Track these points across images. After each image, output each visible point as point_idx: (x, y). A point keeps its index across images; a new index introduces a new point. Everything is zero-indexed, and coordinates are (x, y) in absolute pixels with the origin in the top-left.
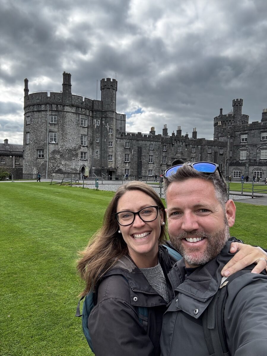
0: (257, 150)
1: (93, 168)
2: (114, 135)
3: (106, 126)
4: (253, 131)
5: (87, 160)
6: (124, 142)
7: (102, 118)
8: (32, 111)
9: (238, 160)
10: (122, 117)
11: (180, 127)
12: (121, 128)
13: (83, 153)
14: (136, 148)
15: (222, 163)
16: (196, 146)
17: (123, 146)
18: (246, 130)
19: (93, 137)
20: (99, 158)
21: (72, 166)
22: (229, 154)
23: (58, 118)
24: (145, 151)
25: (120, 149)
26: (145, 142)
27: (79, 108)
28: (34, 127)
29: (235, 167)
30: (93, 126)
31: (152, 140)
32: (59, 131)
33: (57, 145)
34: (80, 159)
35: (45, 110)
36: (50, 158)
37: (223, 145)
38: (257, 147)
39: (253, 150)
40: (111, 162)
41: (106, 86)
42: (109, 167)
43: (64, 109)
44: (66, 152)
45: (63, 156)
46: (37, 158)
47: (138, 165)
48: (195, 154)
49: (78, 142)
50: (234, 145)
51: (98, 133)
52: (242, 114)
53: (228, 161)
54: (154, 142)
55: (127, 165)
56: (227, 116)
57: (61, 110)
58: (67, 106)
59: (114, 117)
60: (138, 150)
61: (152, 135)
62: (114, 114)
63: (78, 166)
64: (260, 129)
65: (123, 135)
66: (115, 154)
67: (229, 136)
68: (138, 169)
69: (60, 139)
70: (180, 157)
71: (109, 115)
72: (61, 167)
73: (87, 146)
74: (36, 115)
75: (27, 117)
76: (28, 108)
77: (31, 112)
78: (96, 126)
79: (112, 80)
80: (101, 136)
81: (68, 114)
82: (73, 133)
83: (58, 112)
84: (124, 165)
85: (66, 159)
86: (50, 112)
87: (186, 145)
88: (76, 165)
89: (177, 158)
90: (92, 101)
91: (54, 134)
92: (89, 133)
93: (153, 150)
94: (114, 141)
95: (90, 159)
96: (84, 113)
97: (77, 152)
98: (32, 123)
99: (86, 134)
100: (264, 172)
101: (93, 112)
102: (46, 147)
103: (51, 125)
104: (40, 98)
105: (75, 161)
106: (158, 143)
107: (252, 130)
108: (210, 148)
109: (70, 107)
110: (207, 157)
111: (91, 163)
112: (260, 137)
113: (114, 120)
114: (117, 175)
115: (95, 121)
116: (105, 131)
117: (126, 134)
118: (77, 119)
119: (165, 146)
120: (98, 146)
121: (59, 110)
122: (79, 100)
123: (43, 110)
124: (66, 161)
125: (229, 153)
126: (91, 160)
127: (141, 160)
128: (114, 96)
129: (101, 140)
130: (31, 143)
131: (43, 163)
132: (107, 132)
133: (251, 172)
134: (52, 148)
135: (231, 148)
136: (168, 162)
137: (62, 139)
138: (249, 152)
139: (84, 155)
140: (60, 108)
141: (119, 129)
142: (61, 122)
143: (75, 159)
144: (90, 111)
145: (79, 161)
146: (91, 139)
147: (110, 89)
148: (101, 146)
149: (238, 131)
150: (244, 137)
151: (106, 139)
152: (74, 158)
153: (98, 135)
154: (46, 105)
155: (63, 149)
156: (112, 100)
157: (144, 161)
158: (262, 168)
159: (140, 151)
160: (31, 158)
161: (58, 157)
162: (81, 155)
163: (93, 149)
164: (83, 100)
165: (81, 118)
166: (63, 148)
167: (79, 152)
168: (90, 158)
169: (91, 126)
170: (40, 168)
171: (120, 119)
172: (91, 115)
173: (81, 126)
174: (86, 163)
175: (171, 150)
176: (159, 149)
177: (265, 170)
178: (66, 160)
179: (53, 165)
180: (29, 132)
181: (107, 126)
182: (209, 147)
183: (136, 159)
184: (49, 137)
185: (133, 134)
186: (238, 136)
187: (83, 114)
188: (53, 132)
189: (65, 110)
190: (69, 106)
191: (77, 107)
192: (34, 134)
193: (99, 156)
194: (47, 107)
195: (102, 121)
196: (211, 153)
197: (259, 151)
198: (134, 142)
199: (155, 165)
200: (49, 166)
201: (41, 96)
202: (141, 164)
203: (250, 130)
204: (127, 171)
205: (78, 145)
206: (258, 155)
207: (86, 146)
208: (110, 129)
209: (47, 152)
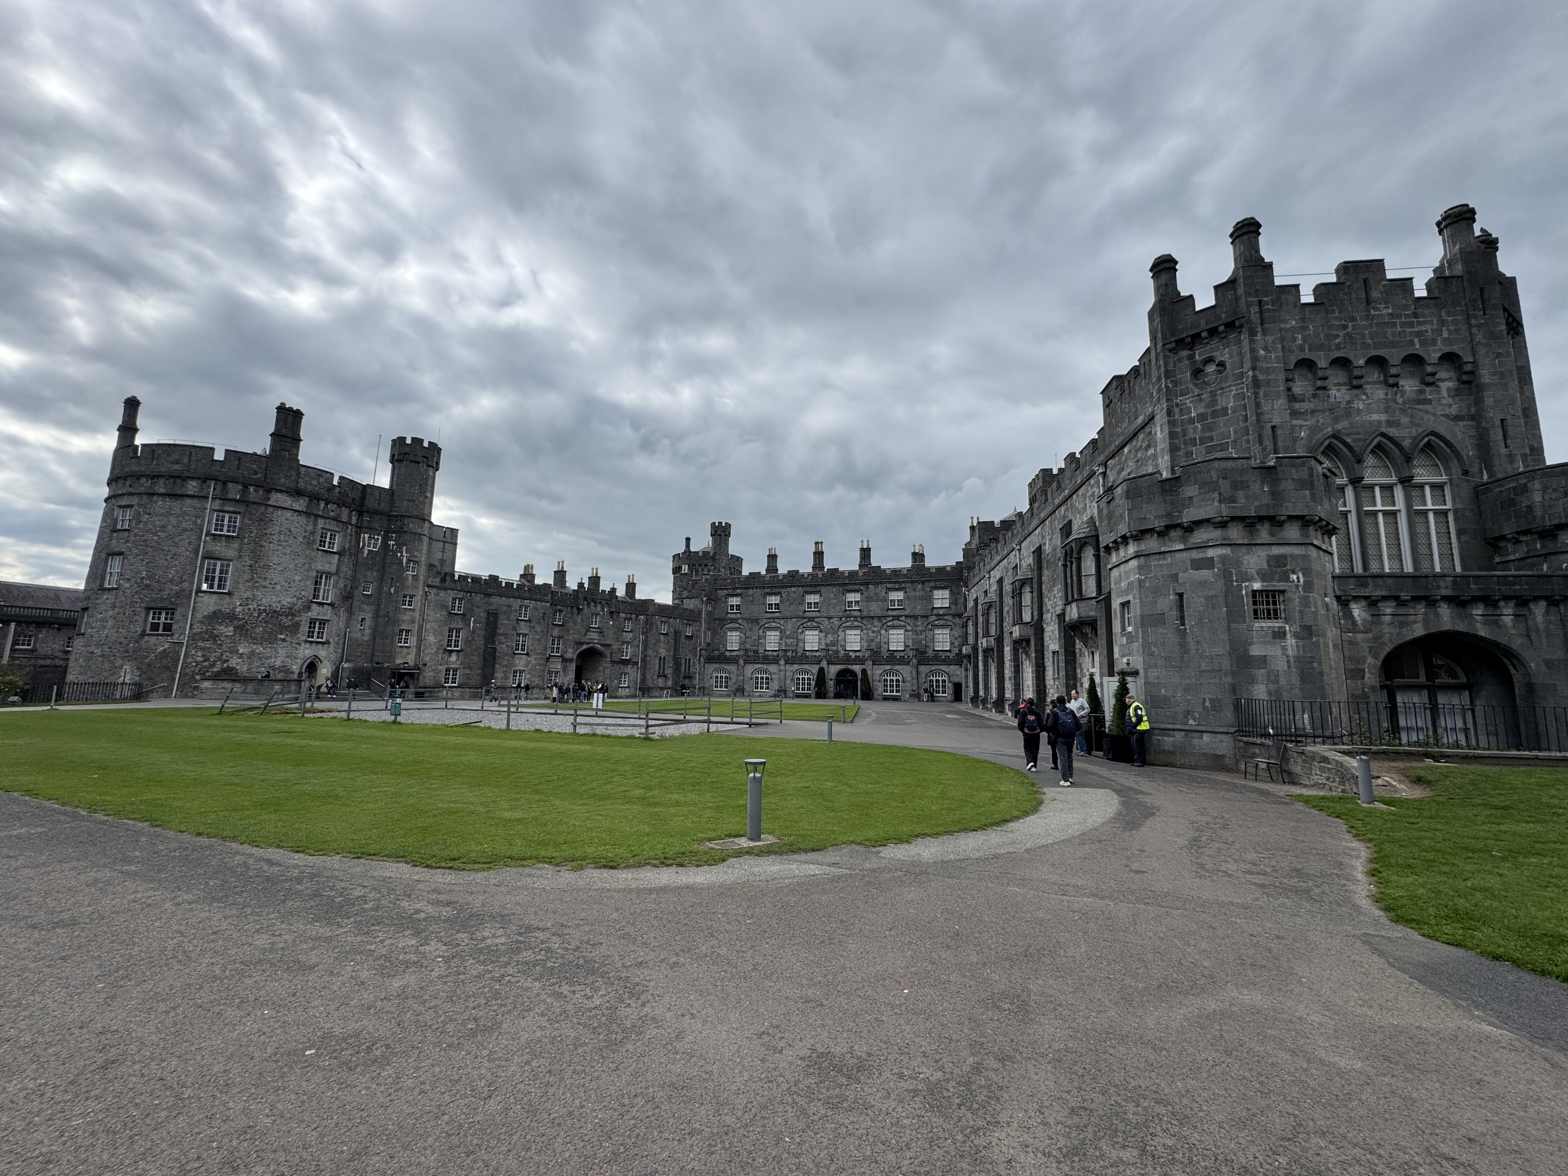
0: (760, 632)
1: (346, 665)
2: (421, 577)
3: (399, 554)
4: (751, 592)
5: (327, 642)
6: (448, 597)
7: (387, 532)
8: (147, 491)
9: (722, 650)
10: (448, 534)
11: (597, 569)
12: (442, 561)
13: (315, 623)
14: (482, 614)
15: (690, 656)
16: (634, 616)
17: (444, 606)
18: (738, 588)
19: (354, 579)
20: (366, 638)
21: (273, 660)
22: (704, 638)
23: (242, 522)
24: (506, 622)
25: (435, 616)
26: (507, 600)
27: (319, 500)
28: (146, 541)
29: (717, 666)
30: (360, 551)
31: (527, 595)
32: (240, 557)
33: (227, 596)
34: (304, 638)
35: (200, 494)
36: (196, 634)
37: (692, 617)
38: (758, 624)
39: (751, 630)
40: (405, 649)
41: (407, 456)
42: (398, 661)
43: (269, 499)
44: (258, 617)
45: (247, 631)
46: (143, 634)
47: (485, 659)
48: (631, 635)
49: (303, 593)
50: (716, 617)
51: (370, 569)
52: (730, 553)
53: (703, 652)
54: (533, 602)
55: (454, 657)
56: (700, 554)
57: (257, 500)
58: (281, 491)
59: (425, 533)
60: (488, 619)
61: (527, 583)
62: (427, 525)
63: (296, 658)
64: (764, 588)
65: (448, 578)
66: (421, 628)
67: (705, 599)
68: (483, 669)
69: (241, 580)
70: (596, 641)
71: (412, 526)
72: (234, 662)
73: (331, 605)
74: (160, 504)
75: (120, 507)
76: (128, 482)
77: (140, 494)
78: (366, 552)
79: (426, 444)
80: (381, 580)
81: (279, 512)
82: (292, 566)
83: (247, 506)
84: (443, 659)
85: (255, 638)
86: (218, 502)
87: (612, 613)
88: (287, 657)
89: (587, 643)
90: (360, 488)
91: (222, 565)
92: (344, 568)
93: (529, 621)
94: (421, 592)
95: (336, 639)
96: (332, 514)
97: (298, 619)
98: (141, 526)
99: (333, 569)
100: (773, 676)
101: (360, 514)
102: (185, 601)
103: (214, 539)
104: (186, 460)
105: (285, 644)
106: (543, 604)
107: (748, 588)
108: (665, 622)
109: (290, 496)
110: (658, 641)
111: (340, 651)
112: (764, 604)
113: (426, 540)
114: (421, 684)
115: (367, 539)
116: (394, 567)
117: (456, 577)
118: (310, 528)
119: (561, 611)
120: (368, 604)
121: (252, 499)
122: (322, 480)
123: (189, 493)
124: (254, 643)
125: (705, 634)
126: (341, 643)
127: (494, 642)
128: (430, 481)
129: (380, 588)
130: (127, 585)
131: (165, 650)
132: (402, 569)
133: (750, 676)
134: (208, 604)
135: (708, 623)
136: (566, 652)
137: (248, 581)
138: (745, 634)
139: (320, 628)
140: (253, 493)
141: (437, 563)
142: (251, 532)
143: (288, 639)
144: (352, 511)
145: (300, 644)
146: (345, 586)
147: (419, 463)
148: (378, 605)
149: (722, 589)
150: (735, 601)
151: (396, 586)
152: (282, 637)
153: (371, 575)
154: (204, 482)
155: (249, 609)
156: (422, 492)
157: (502, 648)
158: (769, 668)
159: (492, 621)
160: (117, 632)
161: (229, 631)
162: (310, 627)
163: (350, 612)
164: (335, 482)
165: (322, 528)
166: (250, 607)
167: (304, 619)
168: (339, 636)
169: (350, 549)
170: (149, 665)
171: (441, 539)
172: (354, 521)
173: (318, 549)
174: (322, 652)
175: (575, 622)
176: (543, 618)
177: (775, 673)
178: (254, 640)
179: (203, 656)
180: (121, 554)
181: (402, 553)
182: (663, 619)
183: (480, 642)
184: (201, 572)
185: (476, 579)
186: (723, 599)
187: (329, 518)
188: (219, 559)
189: (270, 503)
190: (287, 492)
191: (314, 498)
192: (142, 560)
193: (368, 631)
194: (209, 487)
195: (386, 539)
196: (667, 634)
197: (763, 632)
198: (478, 598)
199: (532, 659)
200: (190, 660)
201: (190, 456)
202: (495, 656)
203: (745, 588)
204: (451, 673)
205: (301, 598)
206: (760, 641)
207: (328, 604)
208: (409, 561)
209: (185, 616)
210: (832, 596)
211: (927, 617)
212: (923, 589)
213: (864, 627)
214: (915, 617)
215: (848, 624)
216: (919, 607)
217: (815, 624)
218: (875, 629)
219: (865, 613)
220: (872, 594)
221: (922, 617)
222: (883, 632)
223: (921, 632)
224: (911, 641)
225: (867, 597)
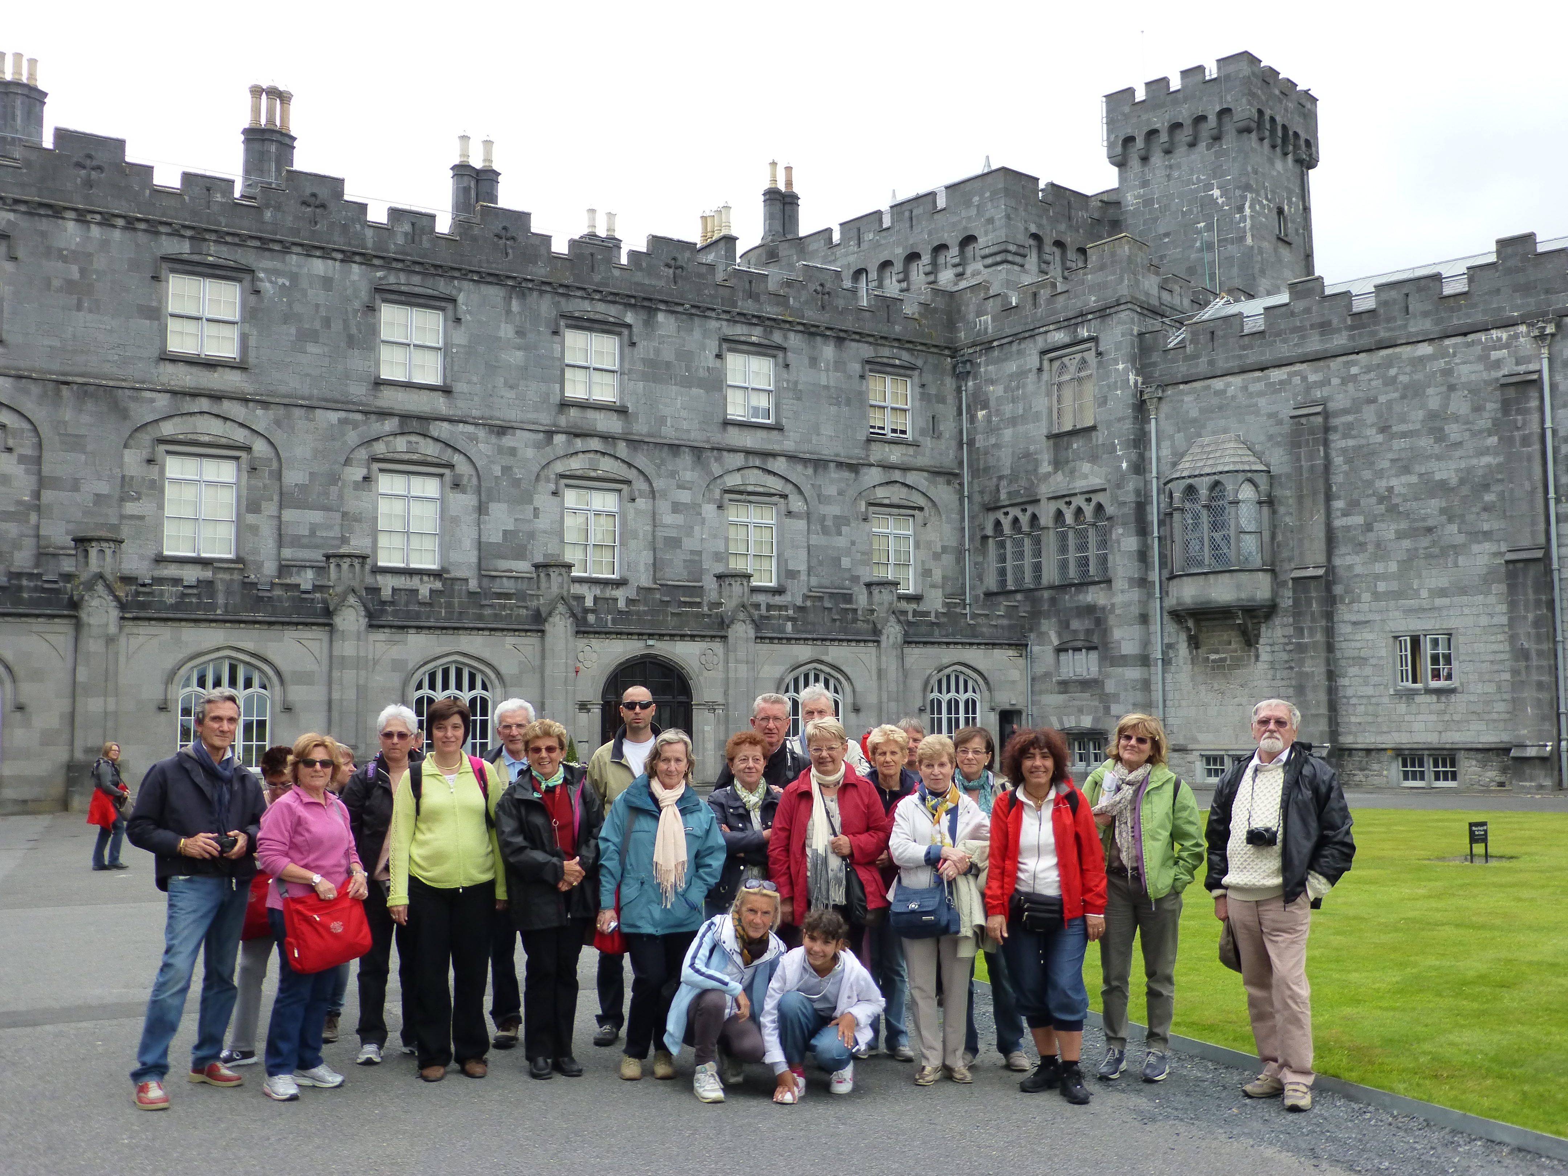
0: (133, 460)
4: (70, 234)
38: (124, 415)
64: (153, 228)
107: (56, 212)
197: (150, 461)
203: (33, 209)
206: (131, 508)
210: (506, 331)
211: (854, 468)
212: (839, 365)
213: (640, 484)
214: (819, 464)
215: (576, 464)
216: (827, 430)
217: (429, 449)
218: (685, 497)
219: (641, 428)
220: (668, 354)
221: (840, 465)
222: (709, 510)
223: (840, 521)
224: (803, 554)
225: (651, 363)
